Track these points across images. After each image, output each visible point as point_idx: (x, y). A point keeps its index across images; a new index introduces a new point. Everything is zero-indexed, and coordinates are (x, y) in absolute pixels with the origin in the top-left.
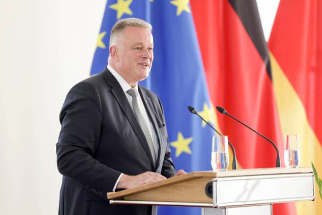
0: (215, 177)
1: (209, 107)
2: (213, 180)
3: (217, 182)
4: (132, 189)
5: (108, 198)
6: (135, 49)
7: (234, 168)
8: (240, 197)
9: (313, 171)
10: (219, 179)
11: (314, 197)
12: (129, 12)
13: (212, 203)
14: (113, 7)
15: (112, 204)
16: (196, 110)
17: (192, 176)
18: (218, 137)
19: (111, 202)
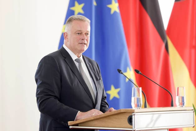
0: (134, 112)
1: (130, 70)
2: (132, 114)
3: (135, 116)
4: (83, 120)
5: (69, 125)
6: (77, 34)
7: (145, 107)
8: (148, 125)
9: (193, 109)
10: (136, 114)
11: (194, 125)
12: (82, 12)
13: (132, 128)
14: (72, 8)
15: (71, 128)
16: (122, 71)
17: (119, 112)
18: (136, 88)
19: (71, 127)
